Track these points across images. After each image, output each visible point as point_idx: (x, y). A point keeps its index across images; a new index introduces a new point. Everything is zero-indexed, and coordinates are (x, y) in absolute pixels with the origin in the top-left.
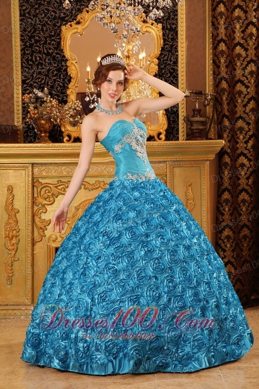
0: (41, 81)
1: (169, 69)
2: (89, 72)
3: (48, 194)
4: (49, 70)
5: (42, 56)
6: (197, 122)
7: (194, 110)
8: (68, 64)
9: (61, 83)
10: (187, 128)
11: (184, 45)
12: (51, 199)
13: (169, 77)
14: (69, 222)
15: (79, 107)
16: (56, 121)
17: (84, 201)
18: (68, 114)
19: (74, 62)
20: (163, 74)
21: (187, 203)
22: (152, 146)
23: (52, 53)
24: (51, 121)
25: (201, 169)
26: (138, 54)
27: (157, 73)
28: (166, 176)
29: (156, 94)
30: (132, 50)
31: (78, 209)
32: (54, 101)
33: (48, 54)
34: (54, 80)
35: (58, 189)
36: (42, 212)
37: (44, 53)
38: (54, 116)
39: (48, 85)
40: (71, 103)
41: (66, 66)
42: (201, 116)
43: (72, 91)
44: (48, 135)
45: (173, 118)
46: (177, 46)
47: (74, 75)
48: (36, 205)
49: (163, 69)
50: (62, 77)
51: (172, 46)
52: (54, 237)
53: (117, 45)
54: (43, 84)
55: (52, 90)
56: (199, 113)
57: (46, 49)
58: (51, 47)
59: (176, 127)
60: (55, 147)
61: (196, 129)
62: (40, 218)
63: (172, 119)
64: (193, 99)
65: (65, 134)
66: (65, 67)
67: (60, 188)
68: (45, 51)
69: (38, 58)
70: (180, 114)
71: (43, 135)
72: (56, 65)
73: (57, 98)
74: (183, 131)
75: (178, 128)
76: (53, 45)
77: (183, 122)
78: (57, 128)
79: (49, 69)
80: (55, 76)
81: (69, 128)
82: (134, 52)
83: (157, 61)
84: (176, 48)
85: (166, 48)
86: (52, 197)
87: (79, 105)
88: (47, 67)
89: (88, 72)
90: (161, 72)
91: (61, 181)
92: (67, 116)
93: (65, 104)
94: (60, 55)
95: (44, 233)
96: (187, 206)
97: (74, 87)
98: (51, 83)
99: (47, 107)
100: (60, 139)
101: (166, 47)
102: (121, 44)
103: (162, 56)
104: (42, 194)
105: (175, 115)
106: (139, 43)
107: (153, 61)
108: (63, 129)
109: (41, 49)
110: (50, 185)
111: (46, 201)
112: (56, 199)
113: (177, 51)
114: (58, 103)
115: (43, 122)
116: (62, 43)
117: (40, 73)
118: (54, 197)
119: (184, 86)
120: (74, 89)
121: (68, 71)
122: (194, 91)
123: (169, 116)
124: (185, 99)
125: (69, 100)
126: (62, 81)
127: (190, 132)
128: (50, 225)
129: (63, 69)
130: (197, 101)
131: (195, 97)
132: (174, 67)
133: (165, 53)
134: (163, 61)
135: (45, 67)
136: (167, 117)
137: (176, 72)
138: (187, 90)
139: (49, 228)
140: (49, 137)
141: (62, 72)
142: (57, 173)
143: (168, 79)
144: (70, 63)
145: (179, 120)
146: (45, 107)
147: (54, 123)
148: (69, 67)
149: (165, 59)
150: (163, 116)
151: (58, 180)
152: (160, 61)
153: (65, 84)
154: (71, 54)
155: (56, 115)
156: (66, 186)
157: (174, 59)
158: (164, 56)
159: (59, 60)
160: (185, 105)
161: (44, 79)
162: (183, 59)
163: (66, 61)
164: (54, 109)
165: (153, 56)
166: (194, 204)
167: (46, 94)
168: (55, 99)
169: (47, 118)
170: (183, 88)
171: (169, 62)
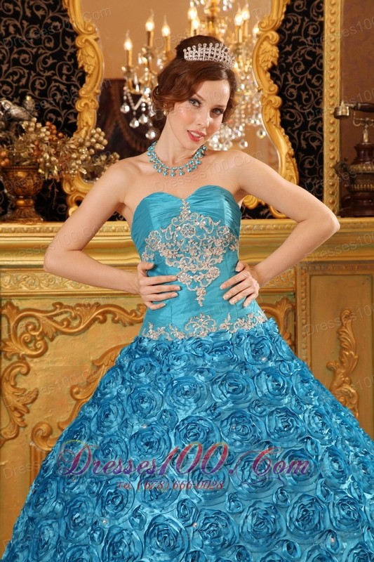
0: (18, 81)
1: (303, 55)
2: (130, 53)
3: (34, 333)
4: (36, 56)
5: (22, 24)
6: (366, 175)
7: (359, 148)
8: (79, 42)
9: (64, 84)
10: (341, 188)
12: (40, 344)
13: (303, 72)
14: (78, 397)
15: (100, 143)
16: (50, 173)
17: (112, 350)
18: (76, 159)
19: (91, 38)
20: (289, 65)
21: (341, 355)
22: (264, 229)
23: (43, 17)
24: (39, 173)
26: (232, 13)
27: (276, 63)
28: (295, 294)
29: (273, 111)
30: (221, 5)
31: (99, 367)
32: (44, 130)
33: (34, 20)
34: (48, 78)
35: (55, 321)
36: (20, 372)
37: (25, 17)
38: (45, 162)
39: (34, 89)
40: (83, 132)
41: (74, 46)
43: (86, 104)
44: (32, 202)
45: (311, 163)
46: (322, 2)
47: (92, 68)
48: (6, 357)
49: (289, 53)
50: (65, 71)
51: (310, 2)
52: (44, 428)
54: (23, 87)
55: (42, 101)
56: (371, 154)
57: (31, 8)
58: (42, 3)
60: (47, 231)
61: (363, 191)
62: (14, 386)
63: (308, 166)
64: (357, 122)
65: (72, 198)
66: (72, 50)
67: (59, 319)
68: (28, 13)
69: (12, 29)
70: (325, 154)
71: (21, 202)
72: (51, 45)
73: (54, 117)
74: (333, 194)
77: (332, 172)
78: (53, 188)
79: (36, 52)
80: (49, 69)
81: (81, 186)
82: (225, 8)
83: (275, 36)
84: (320, 7)
85: (298, 7)
86: (42, 339)
87: (102, 138)
88: (33, 48)
89: (128, 51)
90: (284, 61)
91: (60, 304)
92: (73, 164)
93: (70, 135)
94: (60, 21)
95: (23, 421)
96: (342, 363)
97: (92, 94)
98: (42, 85)
99: (28, 143)
100: (61, 209)
101: (296, 4)
103: (289, 25)
104: (19, 332)
105: (315, 158)
107: (268, 37)
108: (67, 189)
109: (17, 9)
110: (37, 314)
111: (28, 348)
112: (50, 344)
113: (322, 14)
114: (55, 132)
115: (20, 174)
117: (16, 62)
118: (46, 339)
119: (337, 92)
120: (92, 100)
121: (78, 59)
122: (359, 105)
123: (301, 160)
124: (338, 121)
125: (80, 124)
126: (66, 80)
127: (347, 195)
128: (37, 402)
129: (68, 54)
130: (366, 126)
131: (361, 119)
132: (314, 50)
133: (295, 19)
134: (290, 36)
135: (29, 50)
136: (297, 162)
137: (318, 61)
138: (342, 103)
139: (33, 407)
140: (36, 206)
141: (65, 60)
142: (52, 286)
143: (301, 77)
144: (83, 41)
145: (322, 168)
146: (24, 142)
147: (46, 177)
148: (80, 51)
149: (294, 31)
150: (289, 159)
151: (55, 301)
152: (283, 37)
153: (73, 88)
154: (85, 19)
155: (50, 162)
156: (73, 314)
157: (315, 31)
158: (291, 24)
159: (59, 33)
160: (337, 135)
161: (26, 75)
162: (334, 32)
163: (74, 35)
164: (44, 147)
165: (268, 25)
166: (358, 358)
167: (27, 110)
168: (48, 123)
169: (30, 165)
170: (333, 96)
171: (303, 39)
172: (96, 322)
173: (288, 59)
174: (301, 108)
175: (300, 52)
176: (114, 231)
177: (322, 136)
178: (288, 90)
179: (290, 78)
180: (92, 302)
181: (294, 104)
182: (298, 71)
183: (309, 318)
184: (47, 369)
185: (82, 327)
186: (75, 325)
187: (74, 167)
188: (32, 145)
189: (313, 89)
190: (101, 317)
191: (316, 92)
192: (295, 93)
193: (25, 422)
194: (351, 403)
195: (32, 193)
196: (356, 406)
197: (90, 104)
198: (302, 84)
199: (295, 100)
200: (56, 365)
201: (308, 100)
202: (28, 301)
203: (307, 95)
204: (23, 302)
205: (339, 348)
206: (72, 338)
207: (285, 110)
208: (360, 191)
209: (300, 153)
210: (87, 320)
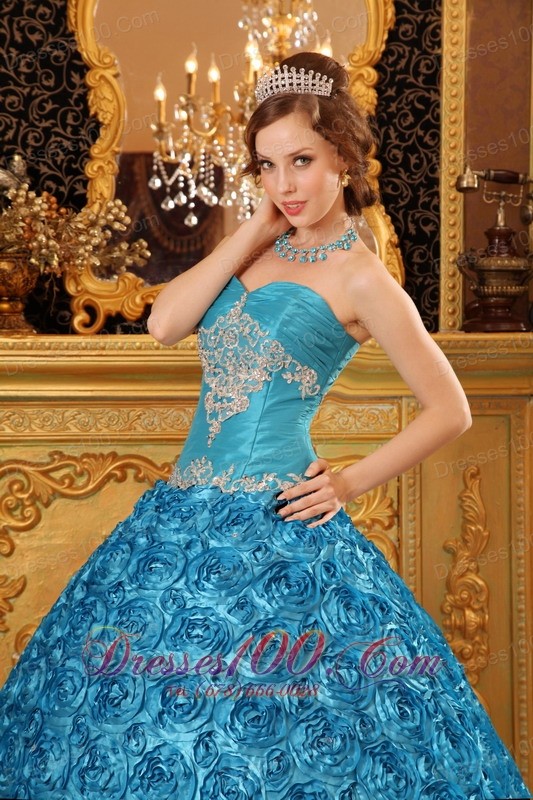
0: (3, 134)
1: (412, 101)
2: (163, 105)
3: (20, 496)
4: (29, 99)
5: (8, 52)
6: (501, 272)
7: (491, 234)
8: (90, 79)
9: (68, 139)
10: (464, 291)
11: (463, 23)
12: (29, 511)
13: (412, 126)
15: (120, 221)
16: (47, 264)
18: (87, 243)
19: (108, 74)
20: (391, 116)
21: (464, 530)
23: (40, 43)
24: (32, 264)
25: (514, 422)
27: (373, 113)
30: (292, 39)
32: (39, 201)
33: (26, 47)
34: (46, 130)
35: (52, 479)
37: (13, 43)
38: (40, 248)
39: (25, 146)
40: (96, 207)
41: (84, 86)
42: (513, 254)
43: (100, 168)
44: (20, 306)
45: (422, 256)
46: (439, 27)
47: (109, 116)
49: (391, 99)
50: (70, 120)
51: (423, 26)
53: (245, 23)
54: (9, 142)
55: (38, 163)
56: (508, 244)
57: (22, 30)
58: (37, 23)
59: (429, 285)
60: (42, 347)
61: (497, 295)
63: (418, 260)
64: (489, 197)
65: (78, 302)
66: (81, 91)
67: (57, 475)
68: (18, 38)
70: (443, 242)
71: (5, 306)
72: (51, 83)
73: (53, 186)
74: (453, 300)
75: (437, 290)
76: (42, 16)
77: (453, 268)
78: (51, 287)
79: (29, 93)
80: (47, 117)
81: (93, 285)
82: (297, 44)
83: (372, 75)
84: (436, 34)
85: (404, 34)
86: (33, 504)
87: (122, 215)
88: (25, 87)
89: (159, 102)
90: (384, 111)
91: (60, 454)
92: (81, 251)
93: (77, 211)
94: (64, 48)
95: (3, 623)
96: (465, 541)
97: (108, 154)
98: (37, 140)
99: (16, 221)
100: (63, 318)
101: (402, 29)
102: (260, 20)
103: (391, 59)
105: (428, 248)
106: (311, 17)
107: (361, 75)
108: (71, 288)
109: (3, 31)
110: (26, 468)
111: (13, 516)
112: (45, 512)
113: (439, 44)
114: (55, 206)
115: (4, 265)
116: (71, 12)
118: (38, 503)
119: (460, 155)
120: (109, 162)
121: (90, 103)
122: (492, 172)
123: (408, 251)
124: (461, 196)
125: (91, 196)
126: (73, 133)
127: (475, 302)
128: (24, 595)
129: (75, 96)
130: (502, 204)
131: (495, 193)
132: (427, 95)
133: (401, 50)
134: (394, 74)
135: (18, 89)
136: (403, 254)
137: (434, 111)
138: (468, 170)
139: (19, 603)
140: (27, 311)
141: (70, 105)
142: (49, 428)
143: (409, 132)
144: (97, 77)
145: (439, 262)
146: (10, 218)
147: (42, 270)
148: (93, 91)
149: (398, 67)
150: (391, 250)
151: (52, 450)
152: (383, 76)
153: (81, 144)
154: (100, 47)
155: (48, 247)
156: (78, 469)
157: (428, 67)
158: (395, 57)
159: (63, 66)
160: (459, 217)
161: (14, 125)
162: (456, 70)
163: (84, 69)
164: (39, 226)
165: (363, 59)
166: (489, 536)
167: (15, 175)
168: (45, 194)
169: (18, 252)
170: (454, 161)
171: (411, 79)
172: (112, 481)
173: (390, 107)
174: (408, 177)
175: (407, 98)
176: (139, 348)
177: (439, 217)
178: (390, 151)
179: (393, 134)
180: (106, 451)
181: (399, 171)
182: (404, 125)
183: (418, 476)
184: (39, 548)
185: (90, 487)
186: (80, 484)
187: (82, 255)
188: (22, 224)
189: (426, 151)
190: (118, 473)
191: (430, 155)
192: (400, 155)
193: (7, 624)
194: (478, 600)
195: (21, 293)
196: (485, 604)
197: (106, 168)
198: (410, 142)
199: (400, 165)
200: (53, 542)
201: (417, 166)
202: (13, 449)
203: (417, 158)
204: (6, 450)
205: (461, 520)
206: (76, 502)
207: (386, 180)
208: (493, 295)
209: (407, 242)
210: (99, 477)
